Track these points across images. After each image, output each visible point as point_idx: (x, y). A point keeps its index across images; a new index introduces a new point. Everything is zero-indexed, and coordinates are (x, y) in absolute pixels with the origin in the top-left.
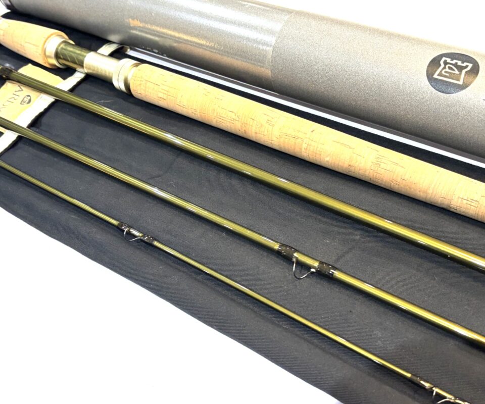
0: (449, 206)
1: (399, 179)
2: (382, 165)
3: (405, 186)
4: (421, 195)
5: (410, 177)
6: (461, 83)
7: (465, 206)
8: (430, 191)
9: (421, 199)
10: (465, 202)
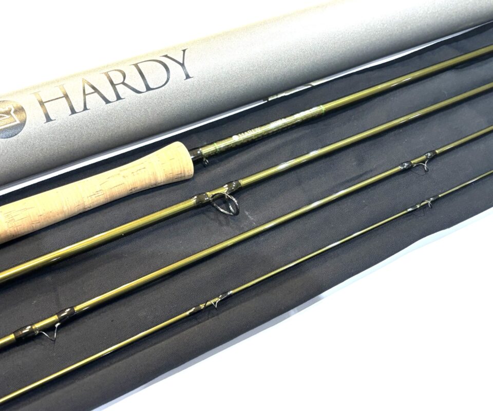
0: (85, 208)
1: (37, 218)
2: (16, 218)
3: (45, 219)
4: (61, 217)
5: (44, 210)
6: (18, 122)
7: (96, 200)
8: (65, 209)
9: (62, 219)
10: (93, 197)
